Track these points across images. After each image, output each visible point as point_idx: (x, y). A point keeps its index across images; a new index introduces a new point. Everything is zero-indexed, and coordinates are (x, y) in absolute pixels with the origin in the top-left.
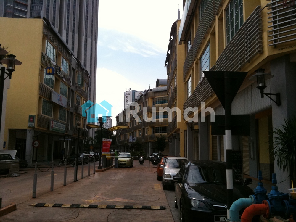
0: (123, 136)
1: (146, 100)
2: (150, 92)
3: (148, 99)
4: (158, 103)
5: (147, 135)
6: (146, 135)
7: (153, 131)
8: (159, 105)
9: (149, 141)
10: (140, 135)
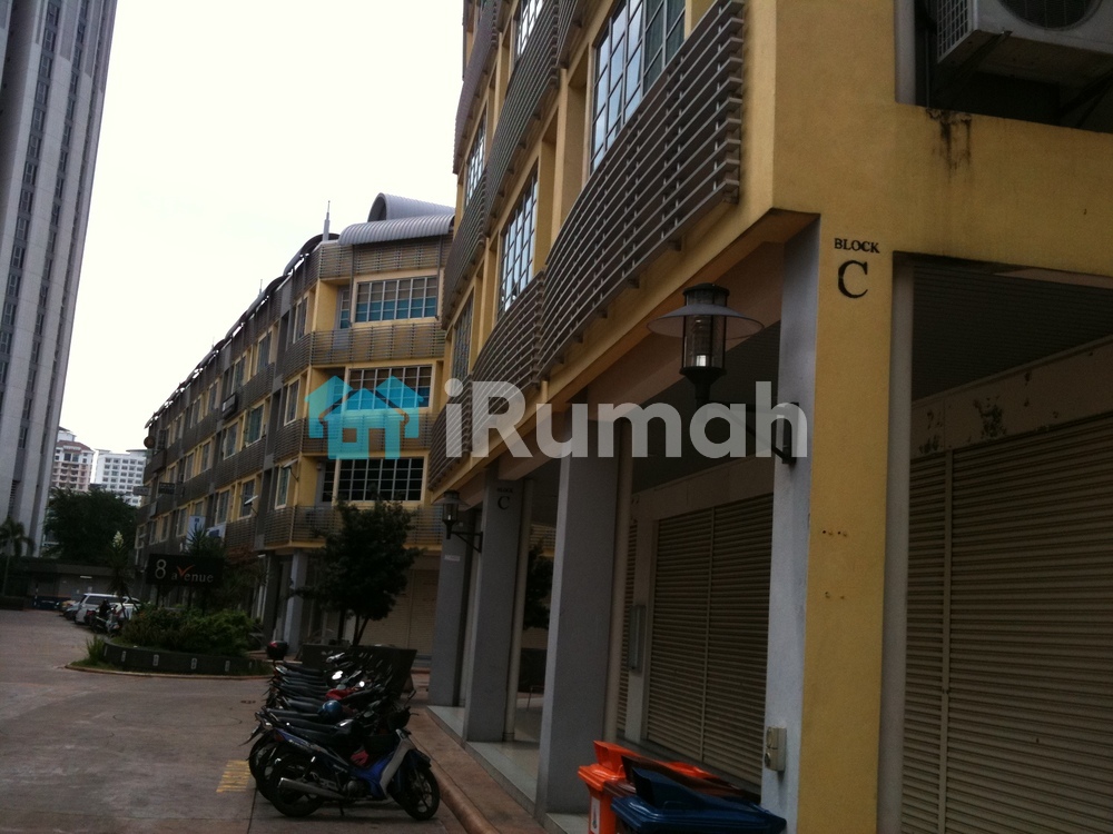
0: (166, 518)
1: (300, 302)
2: (325, 250)
3: (313, 291)
4: (374, 317)
5: (283, 506)
6: (277, 508)
7: (322, 482)
8: (374, 324)
9: (291, 544)
10: (246, 508)
